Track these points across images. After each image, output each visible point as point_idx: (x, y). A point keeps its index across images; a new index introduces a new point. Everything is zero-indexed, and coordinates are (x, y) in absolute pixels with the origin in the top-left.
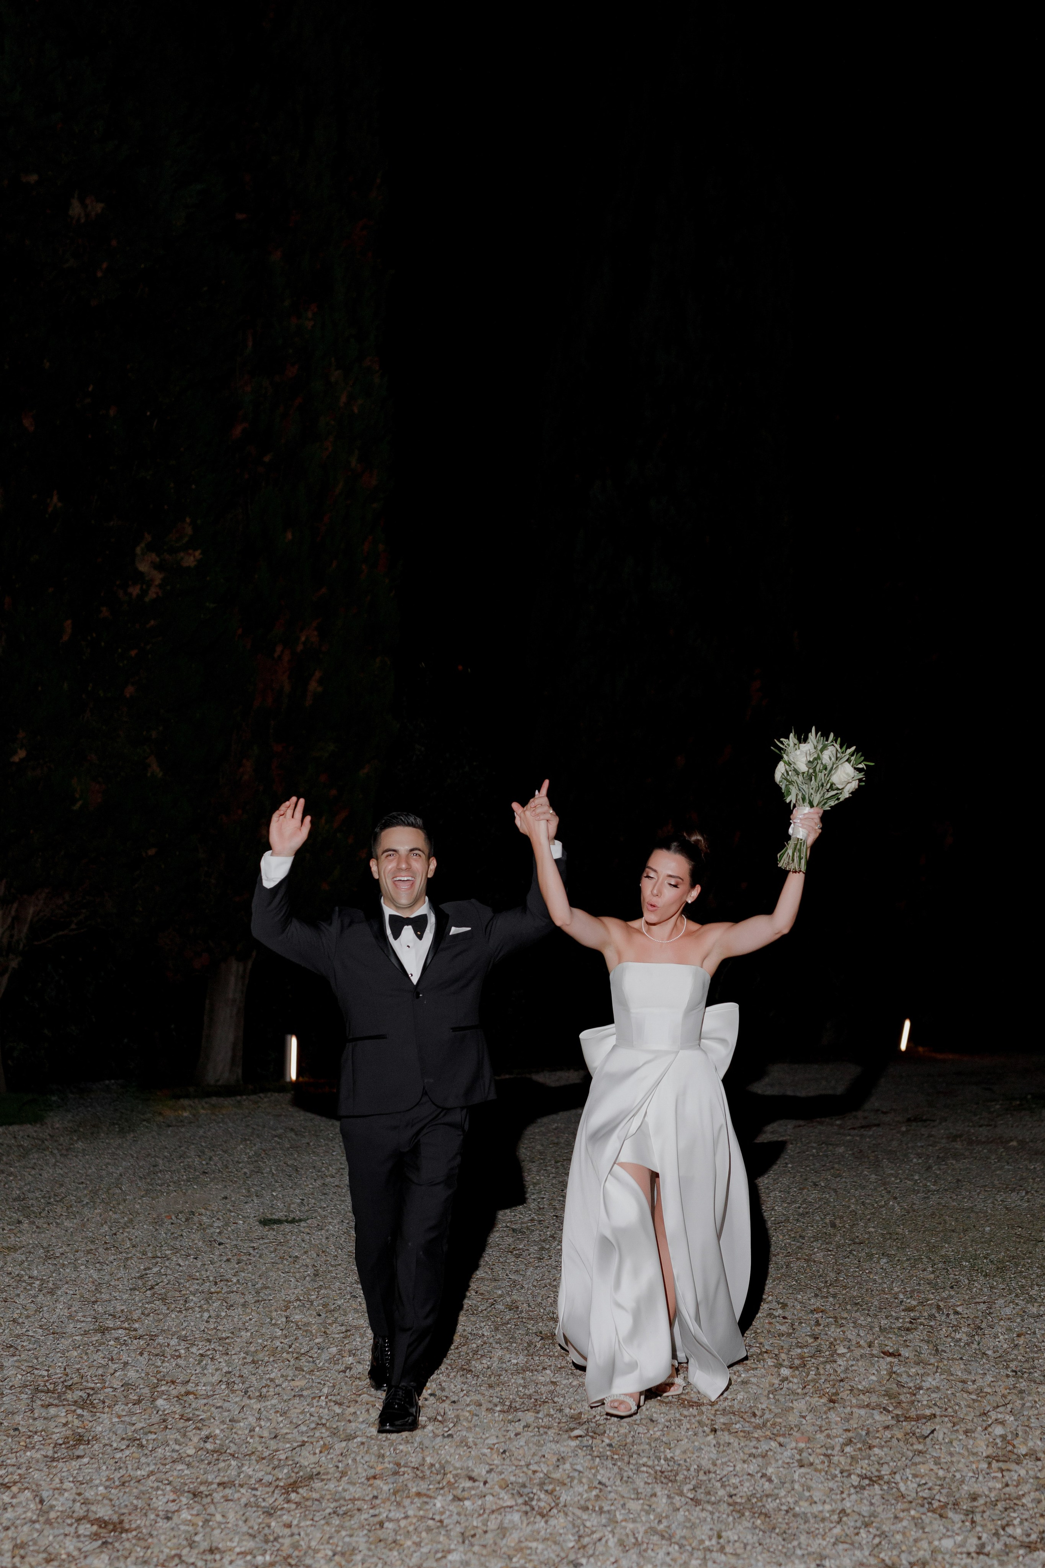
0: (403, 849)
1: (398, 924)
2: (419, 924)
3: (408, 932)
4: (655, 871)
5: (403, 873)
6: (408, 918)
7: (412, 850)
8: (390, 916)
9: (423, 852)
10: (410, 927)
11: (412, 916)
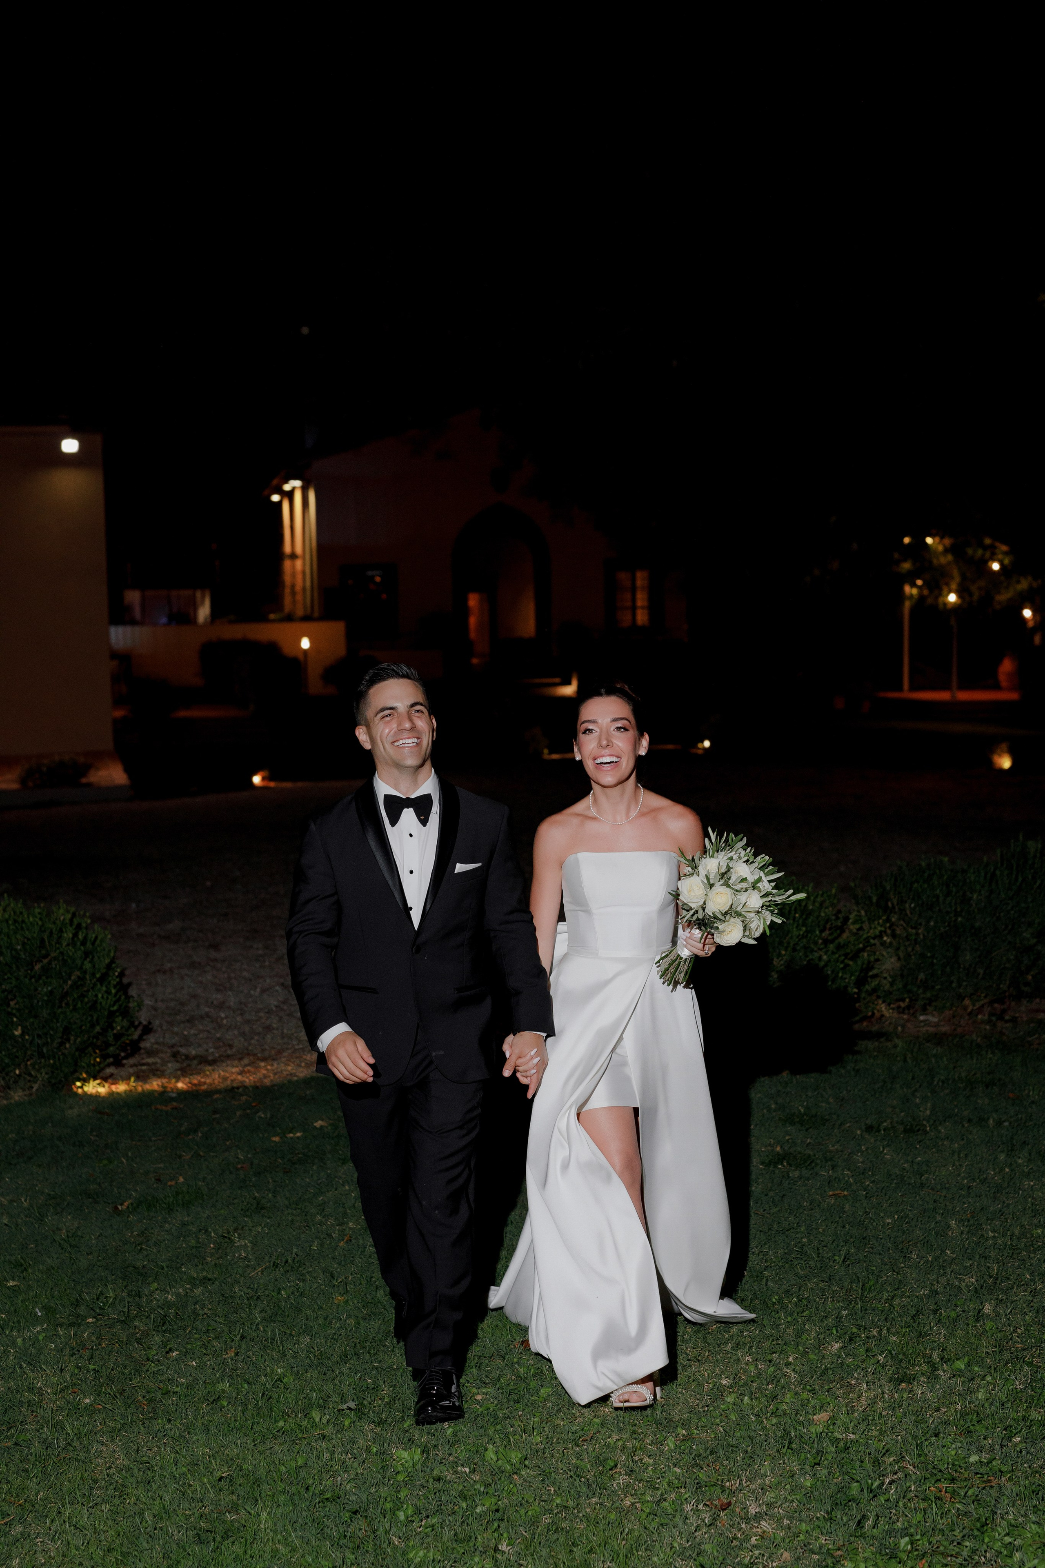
0: (402, 706)
1: (395, 806)
2: (422, 806)
3: (408, 815)
4: (594, 722)
5: (405, 735)
6: (408, 799)
7: (413, 705)
8: (386, 796)
9: (422, 705)
10: (412, 809)
11: (413, 796)
